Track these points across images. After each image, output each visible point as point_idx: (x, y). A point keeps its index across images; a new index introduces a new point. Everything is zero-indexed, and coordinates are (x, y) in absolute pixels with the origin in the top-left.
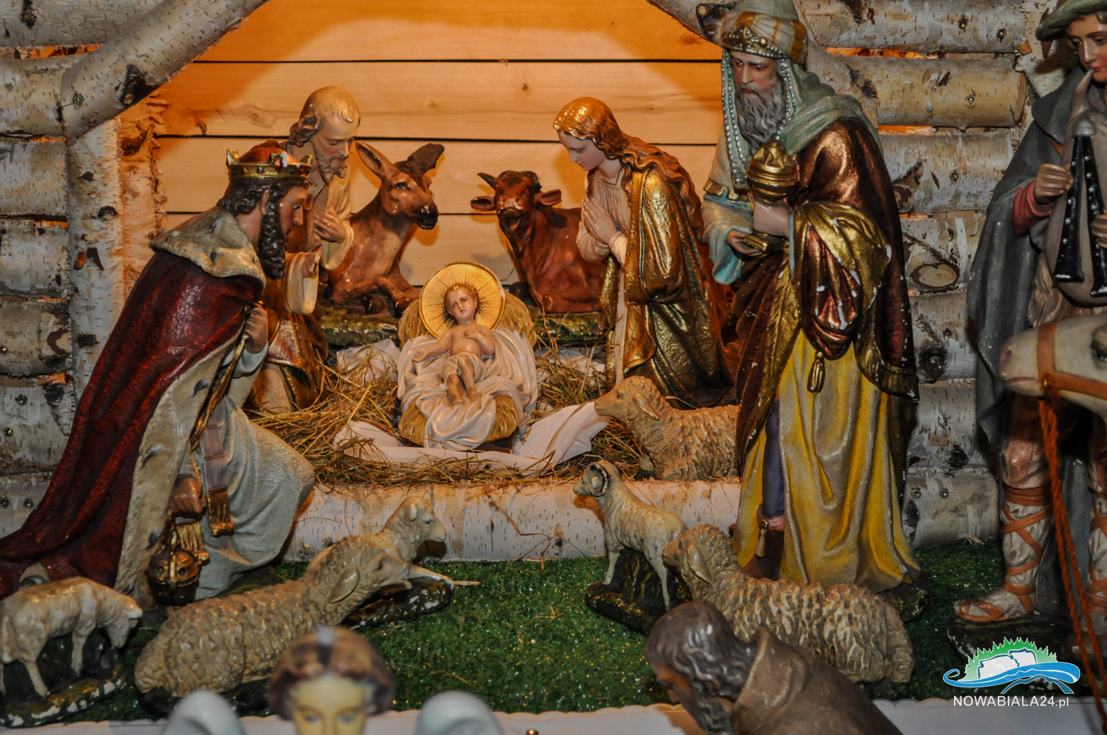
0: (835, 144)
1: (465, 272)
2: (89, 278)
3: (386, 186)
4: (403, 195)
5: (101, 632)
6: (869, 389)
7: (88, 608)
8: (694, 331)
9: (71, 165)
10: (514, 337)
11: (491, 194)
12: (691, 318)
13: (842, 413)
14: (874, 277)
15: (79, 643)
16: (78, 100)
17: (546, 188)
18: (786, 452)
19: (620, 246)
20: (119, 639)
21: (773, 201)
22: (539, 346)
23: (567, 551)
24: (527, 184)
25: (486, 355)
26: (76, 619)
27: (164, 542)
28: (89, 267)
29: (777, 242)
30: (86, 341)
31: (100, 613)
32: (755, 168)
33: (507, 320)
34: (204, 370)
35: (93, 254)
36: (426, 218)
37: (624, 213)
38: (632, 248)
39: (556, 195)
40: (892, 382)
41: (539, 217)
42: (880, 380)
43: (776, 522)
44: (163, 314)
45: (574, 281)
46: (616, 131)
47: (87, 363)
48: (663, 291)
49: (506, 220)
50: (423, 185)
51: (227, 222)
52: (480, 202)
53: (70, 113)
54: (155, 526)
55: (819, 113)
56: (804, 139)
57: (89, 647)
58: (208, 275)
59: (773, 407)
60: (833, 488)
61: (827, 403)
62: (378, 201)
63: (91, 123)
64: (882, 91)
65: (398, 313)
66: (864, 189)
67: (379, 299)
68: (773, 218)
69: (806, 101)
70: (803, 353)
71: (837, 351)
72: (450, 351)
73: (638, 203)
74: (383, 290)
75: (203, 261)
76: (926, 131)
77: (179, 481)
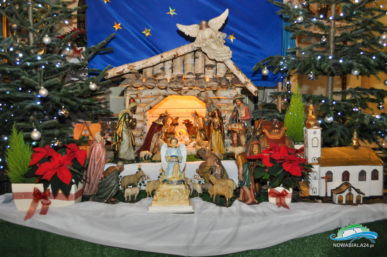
0: (216, 112)
1: (182, 129)
2: (145, 126)
3: (173, 121)
4: (175, 122)
5: (148, 156)
6: (220, 134)
7: (148, 153)
8: (205, 134)
9: (144, 115)
10: (187, 136)
11: (184, 122)
12: (205, 133)
13: (218, 137)
14: (220, 123)
15: (147, 157)
16: (145, 109)
17: (190, 121)
18: (213, 141)
19: (198, 125)
20: (150, 157)
21: (210, 117)
22: (190, 138)
23: (192, 154)
24: (188, 121)
25: (184, 138)
26: (147, 154)
27: (154, 149)
28: (146, 125)
29: (211, 121)
30: (145, 133)
31: (149, 154)
32: (209, 114)
33: (186, 134)
34: (158, 133)
35: (146, 124)
36: (177, 124)
37: (198, 122)
38: (199, 125)
39: (191, 122)
40: (222, 134)
41: (189, 124)
42: (221, 134)
43: (212, 148)
44: (154, 128)
45: (193, 131)
46: (197, 113)
47: (145, 135)
48: (202, 130)
49: (186, 124)
50: (177, 121)
51: (160, 120)
52: (183, 123)
53: (144, 110)
54: (153, 148)
55: (214, 109)
56: (213, 111)
57: (148, 157)
58: (158, 124)
59: (211, 137)
60: (217, 144)
61: (216, 136)
62: (172, 123)
63: (146, 111)
64: (222, 108)
65: (174, 134)
66: (219, 115)
67: (172, 133)
68: (210, 118)
69: (213, 108)
70: (214, 131)
71: (217, 131)
72: (180, 137)
73: (199, 121)
74: (173, 132)
75: (158, 123)
76: (227, 112)
77: (155, 144)
